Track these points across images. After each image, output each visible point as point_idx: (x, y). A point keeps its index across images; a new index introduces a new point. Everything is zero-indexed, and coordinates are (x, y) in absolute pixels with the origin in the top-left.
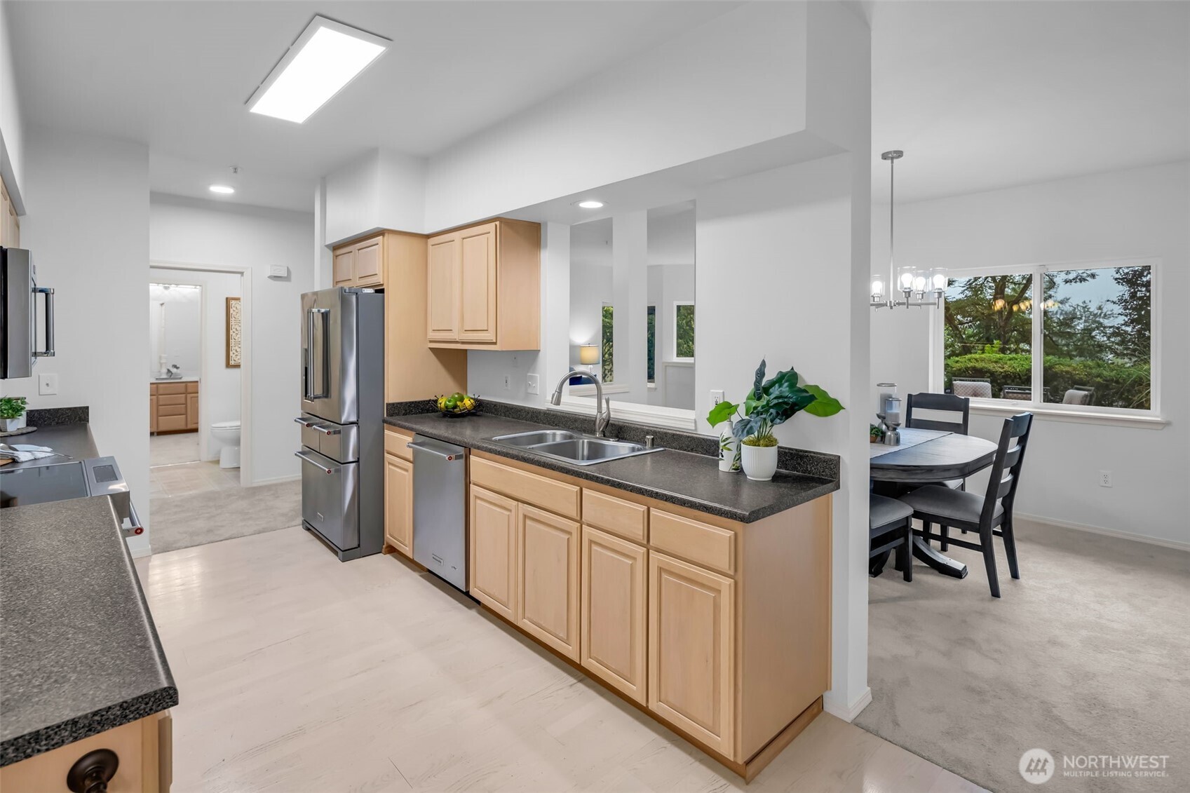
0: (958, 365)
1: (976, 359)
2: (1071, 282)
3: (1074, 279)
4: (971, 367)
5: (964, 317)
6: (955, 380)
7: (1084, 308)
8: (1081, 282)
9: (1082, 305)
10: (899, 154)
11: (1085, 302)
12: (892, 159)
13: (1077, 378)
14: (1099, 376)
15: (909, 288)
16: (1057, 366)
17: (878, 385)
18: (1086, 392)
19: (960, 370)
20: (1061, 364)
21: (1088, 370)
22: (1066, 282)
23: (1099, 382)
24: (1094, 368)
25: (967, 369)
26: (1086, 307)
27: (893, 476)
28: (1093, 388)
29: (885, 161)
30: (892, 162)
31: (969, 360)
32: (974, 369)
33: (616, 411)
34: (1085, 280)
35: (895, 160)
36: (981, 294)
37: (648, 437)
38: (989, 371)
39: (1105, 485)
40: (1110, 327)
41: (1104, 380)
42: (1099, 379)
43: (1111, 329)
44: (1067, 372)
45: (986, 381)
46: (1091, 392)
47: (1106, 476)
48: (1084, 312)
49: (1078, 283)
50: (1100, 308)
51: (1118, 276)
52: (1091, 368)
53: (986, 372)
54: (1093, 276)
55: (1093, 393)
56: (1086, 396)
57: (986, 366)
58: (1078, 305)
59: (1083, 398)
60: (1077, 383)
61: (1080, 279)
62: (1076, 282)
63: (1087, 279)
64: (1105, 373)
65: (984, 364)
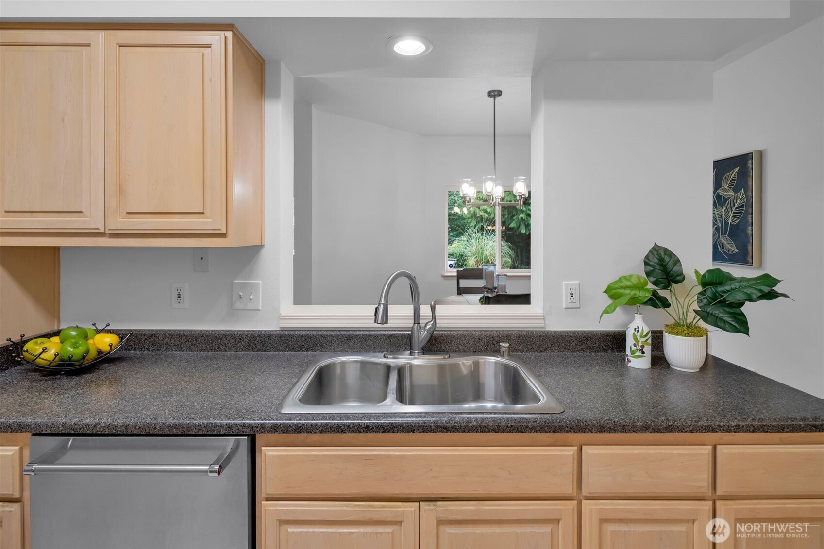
10: (499, 93)
12: (494, 96)
15: (490, 192)
29: (488, 97)
30: (495, 99)
33: (445, 317)
35: (497, 98)
37: (502, 344)
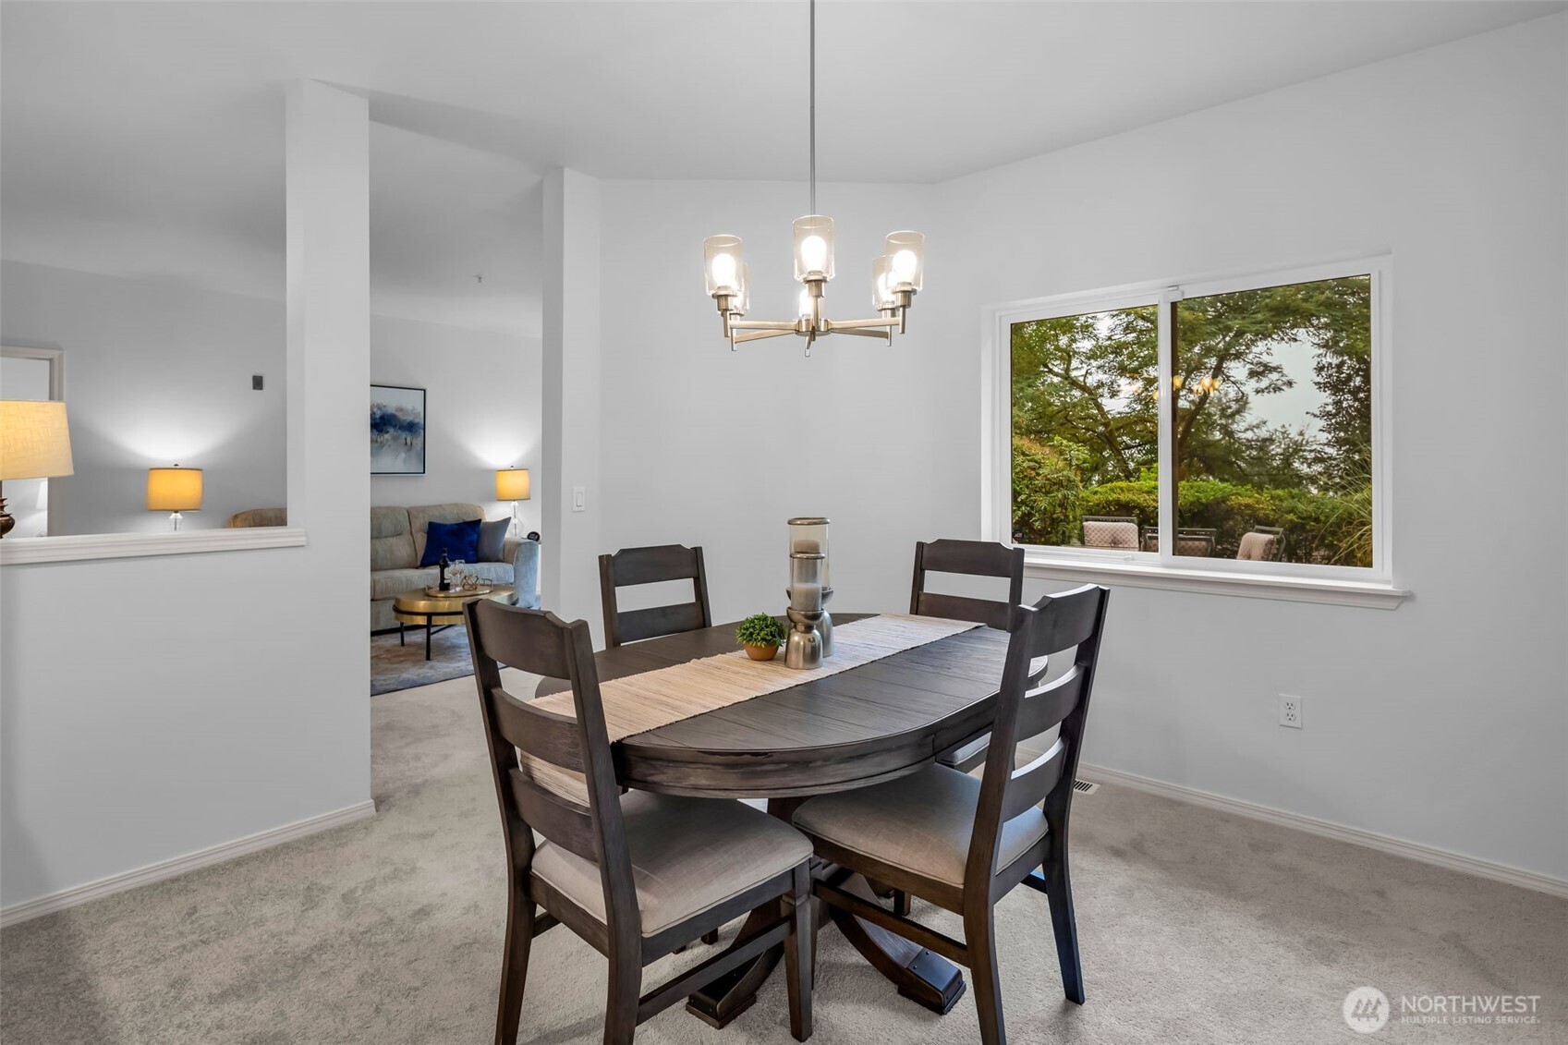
0: (1097, 497)
1: (1122, 489)
2: (1263, 392)
3: (1266, 388)
4: (1114, 500)
5: (1132, 439)
6: (1087, 520)
7: (1283, 433)
8: (1275, 392)
9: (1281, 430)
11: (1283, 426)
13: (1261, 515)
14: (1292, 511)
16: (1233, 497)
17: (790, 523)
18: (1271, 536)
19: (1098, 505)
20: (1239, 494)
21: (1277, 503)
22: (1257, 392)
23: (1291, 521)
24: (1285, 499)
25: (1108, 503)
26: (1285, 432)
27: (703, 782)
28: (1281, 530)
31: (1112, 490)
32: (1118, 502)
34: (1280, 389)
36: (1153, 408)
38: (1138, 506)
39: (1291, 723)
40: (1311, 451)
41: (1299, 517)
42: (1291, 516)
43: (1313, 454)
44: (1247, 506)
45: (1132, 521)
46: (1278, 536)
47: (1290, 706)
48: (1284, 439)
49: (1272, 394)
50: (1301, 434)
51: (1319, 379)
52: (1281, 500)
53: (1134, 507)
54: (1290, 384)
55: (1281, 537)
56: (1271, 542)
57: (1135, 498)
58: (1276, 430)
59: (1266, 545)
60: (1263, 523)
61: (1274, 389)
62: (1269, 392)
63: (1283, 387)
64: (1300, 505)
65: (1131, 496)
